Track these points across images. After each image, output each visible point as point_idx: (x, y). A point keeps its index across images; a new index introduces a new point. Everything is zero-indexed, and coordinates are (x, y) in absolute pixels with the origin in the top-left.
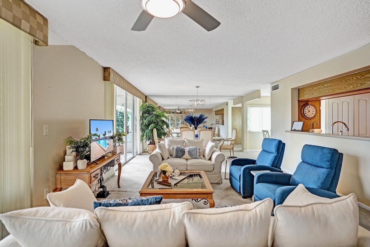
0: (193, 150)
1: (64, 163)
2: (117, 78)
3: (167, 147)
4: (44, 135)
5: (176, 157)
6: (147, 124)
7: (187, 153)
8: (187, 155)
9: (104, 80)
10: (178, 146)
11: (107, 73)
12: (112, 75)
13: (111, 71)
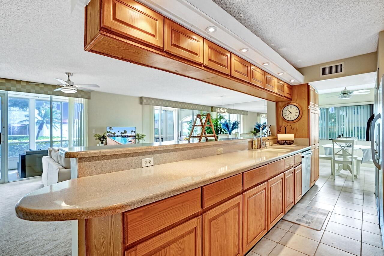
9: (141, 104)
11: (142, 100)
12: (145, 101)
13: (143, 98)
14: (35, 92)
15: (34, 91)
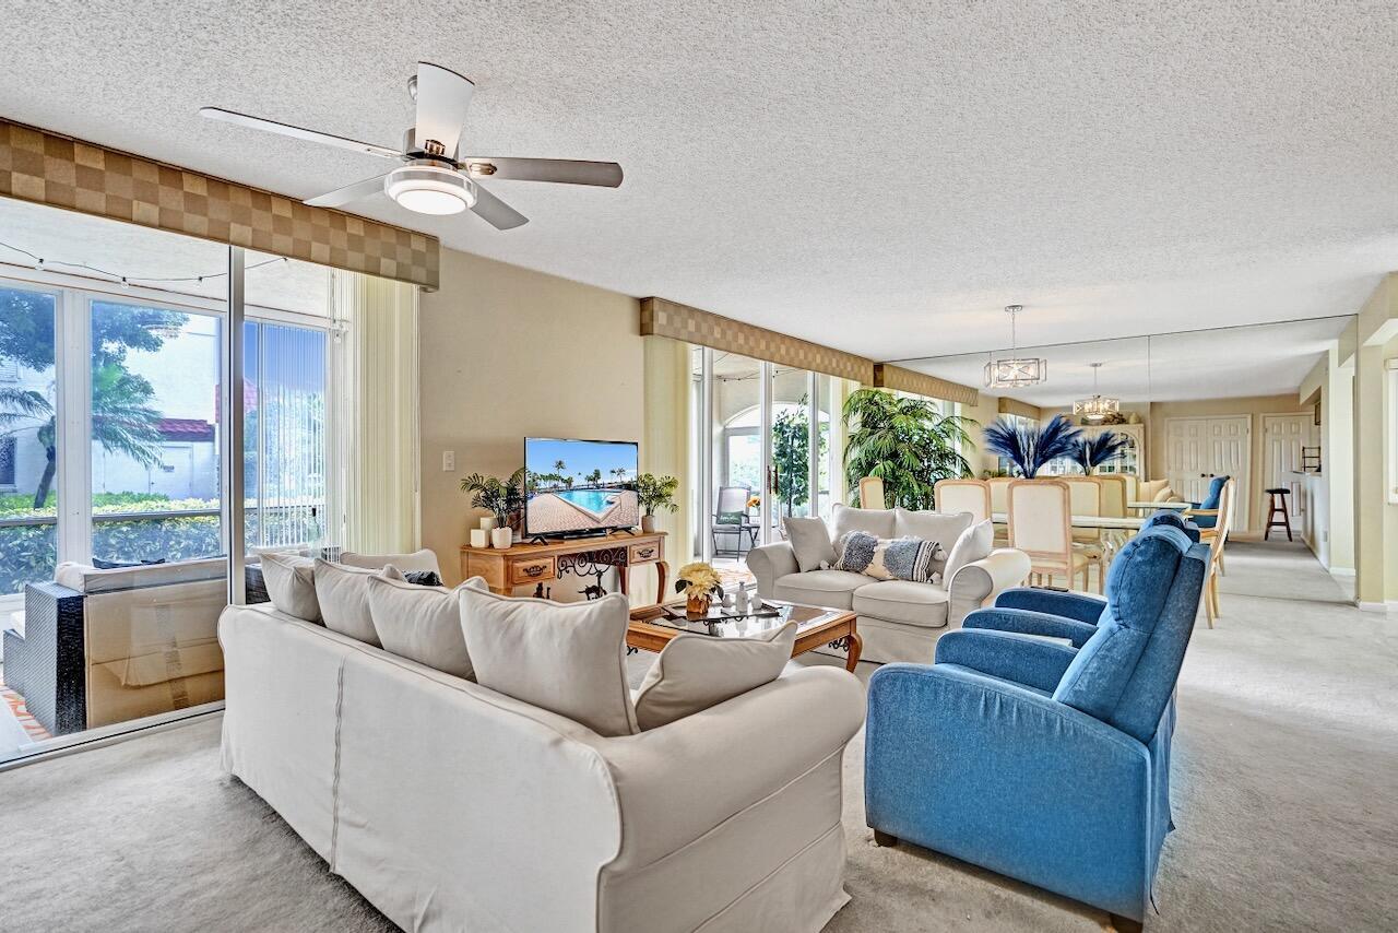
0: (903, 550)
1: (472, 531)
2: (690, 321)
3: (833, 535)
4: (444, 469)
5: (846, 568)
6: (864, 464)
7: (878, 559)
8: (877, 565)
9: (641, 335)
10: (864, 533)
11: (647, 313)
12: (661, 318)
13: (656, 306)
14: (155, 219)
15: (153, 213)
